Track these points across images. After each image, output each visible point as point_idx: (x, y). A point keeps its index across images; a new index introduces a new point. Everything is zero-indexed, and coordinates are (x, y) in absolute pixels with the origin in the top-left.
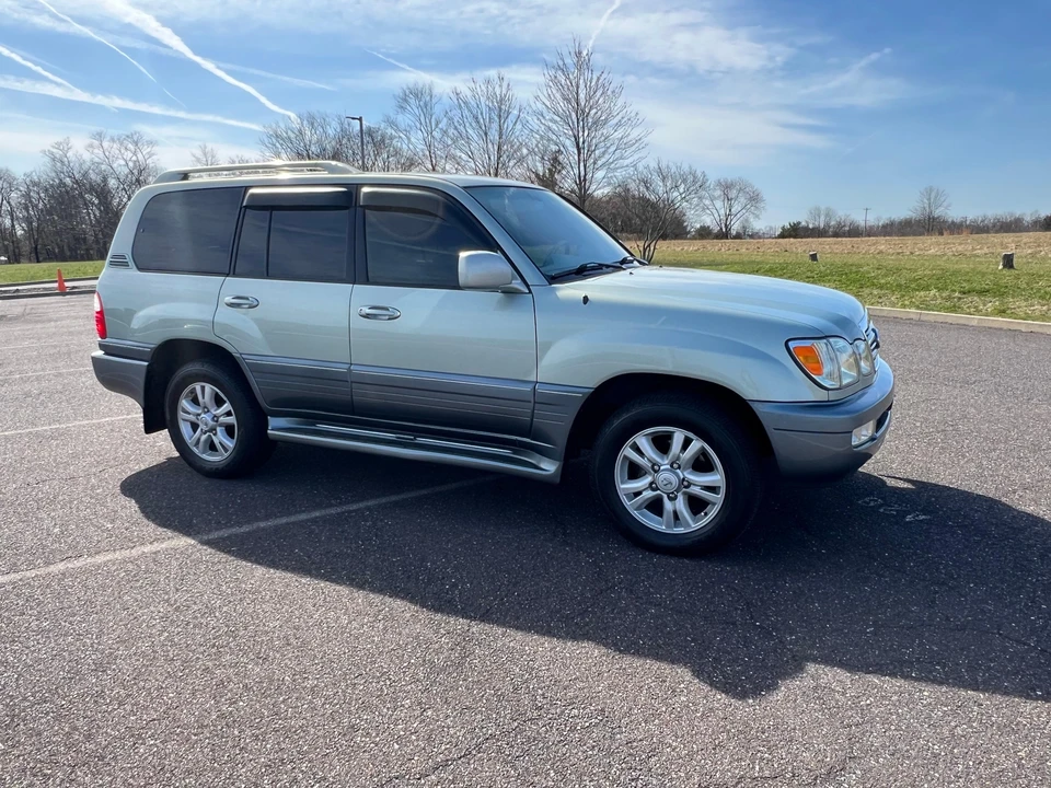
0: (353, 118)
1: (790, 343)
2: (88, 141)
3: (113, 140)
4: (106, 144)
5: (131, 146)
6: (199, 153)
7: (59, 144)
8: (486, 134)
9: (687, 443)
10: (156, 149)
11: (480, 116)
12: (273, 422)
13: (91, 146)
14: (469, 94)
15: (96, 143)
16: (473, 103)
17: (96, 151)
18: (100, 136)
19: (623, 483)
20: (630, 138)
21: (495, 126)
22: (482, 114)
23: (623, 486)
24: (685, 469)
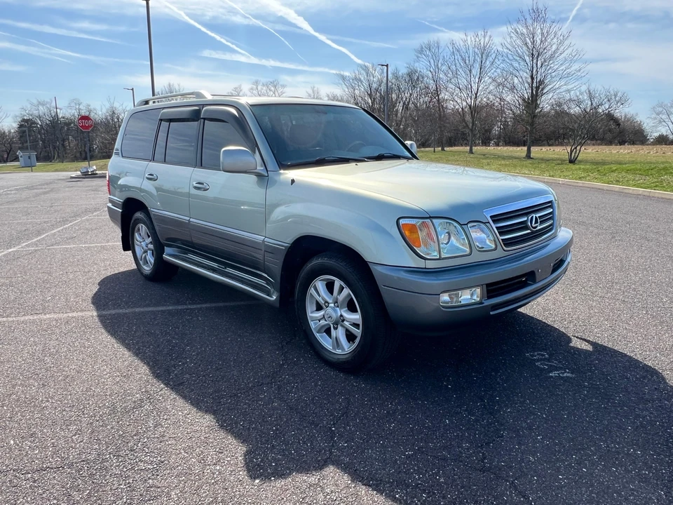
0: (382, 65)
1: (401, 221)
2: (250, 86)
3: (263, 85)
4: (259, 88)
5: (273, 88)
6: (310, 91)
7: (236, 88)
8: (470, 71)
9: (341, 289)
10: (285, 89)
11: (467, 58)
12: (167, 250)
13: (252, 89)
14: (462, 44)
15: (255, 87)
16: (464, 50)
17: (254, 92)
18: (256, 83)
19: (312, 313)
20: (572, 69)
21: (477, 66)
22: (469, 57)
23: (310, 315)
24: (341, 308)
